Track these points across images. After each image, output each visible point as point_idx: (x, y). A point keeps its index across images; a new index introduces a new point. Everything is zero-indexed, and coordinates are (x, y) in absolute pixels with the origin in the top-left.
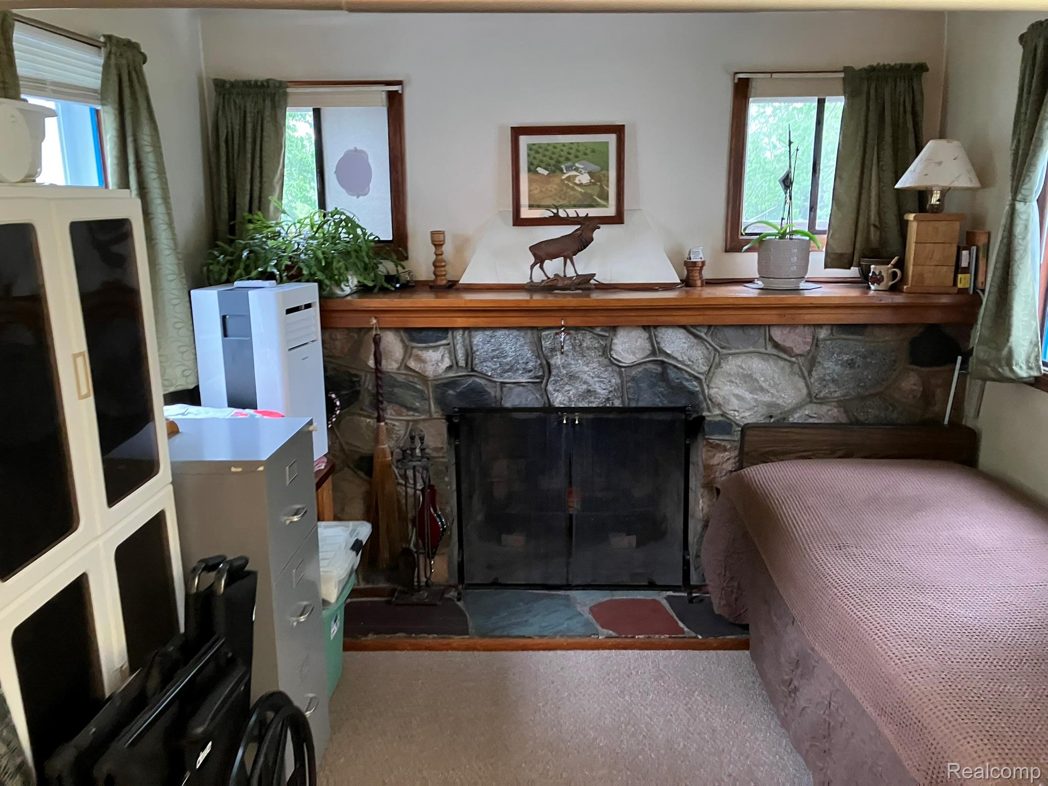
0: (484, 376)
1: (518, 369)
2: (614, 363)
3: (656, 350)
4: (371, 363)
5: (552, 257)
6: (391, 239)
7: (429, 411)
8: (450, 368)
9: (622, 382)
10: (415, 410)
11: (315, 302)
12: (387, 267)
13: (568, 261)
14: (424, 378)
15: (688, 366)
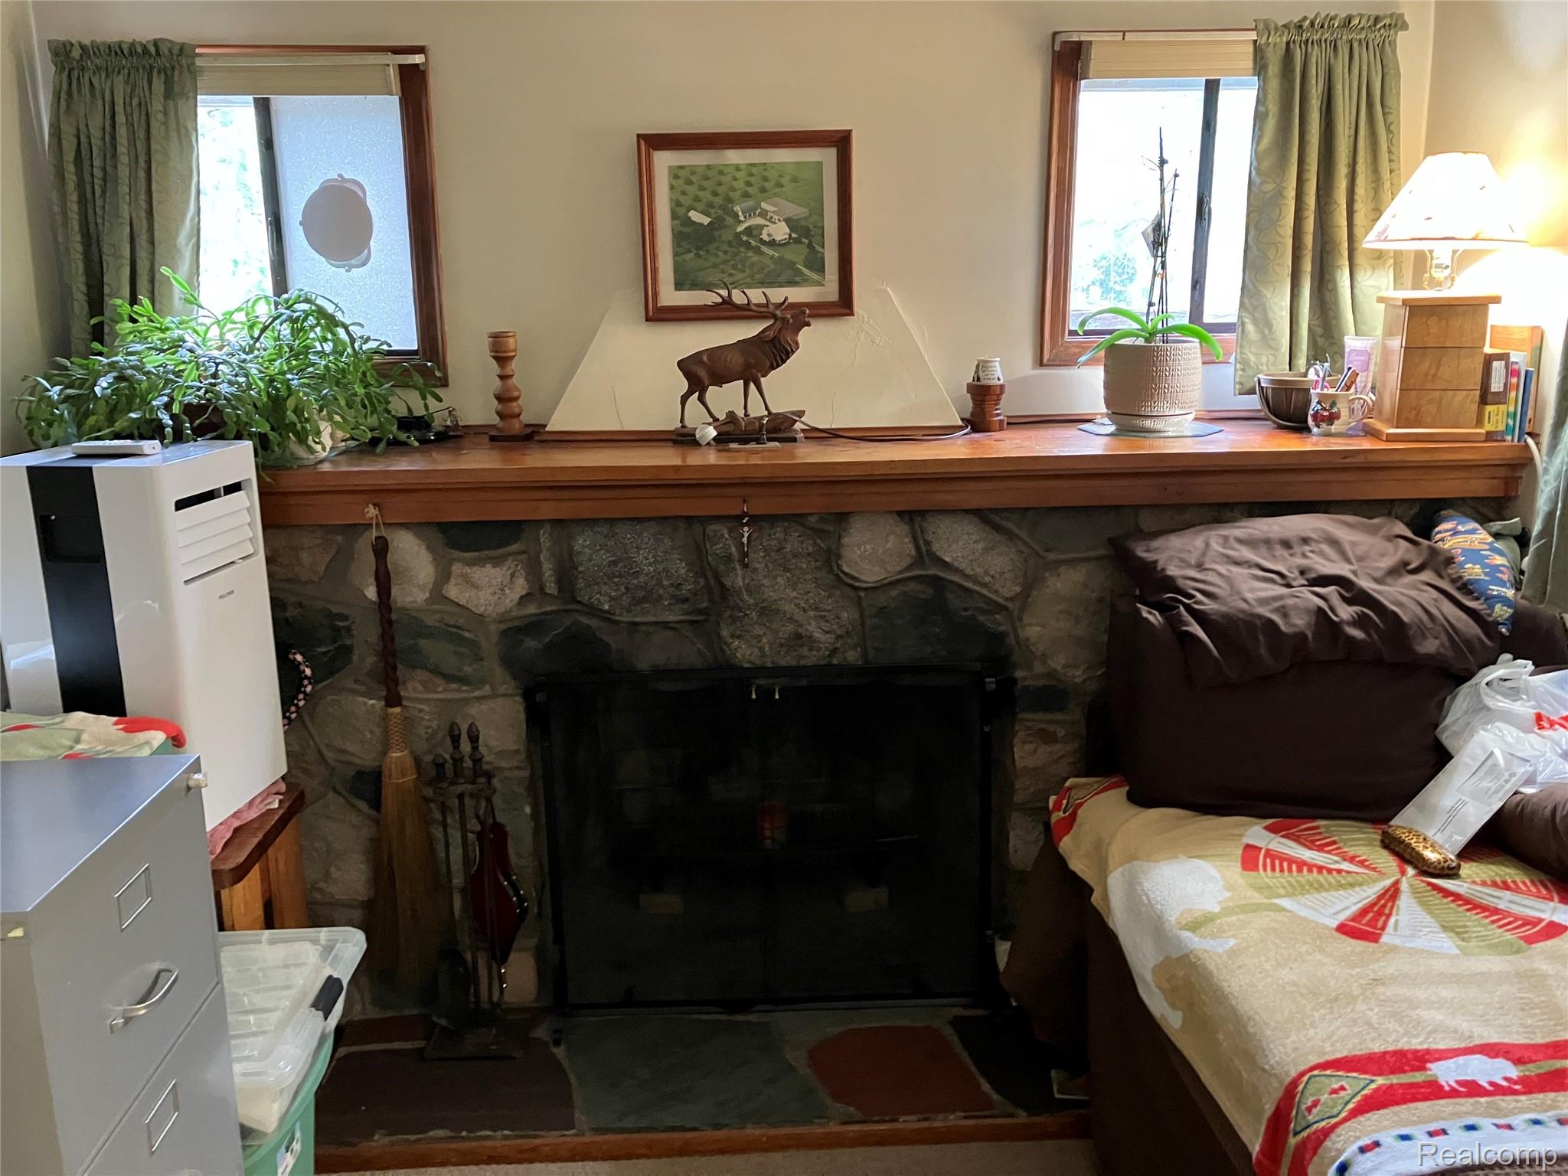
0: (594, 611)
1: (661, 597)
2: (845, 584)
3: (924, 555)
4: (371, 593)
5: (720, 380)
6: (416, 348)
7: (491, 682)
8: (524, 599)
9: (862, 616)
10: (461, 681)
11: (249, 480)
13: (752, 385)
14: (478, 620)
15: (985, 585)
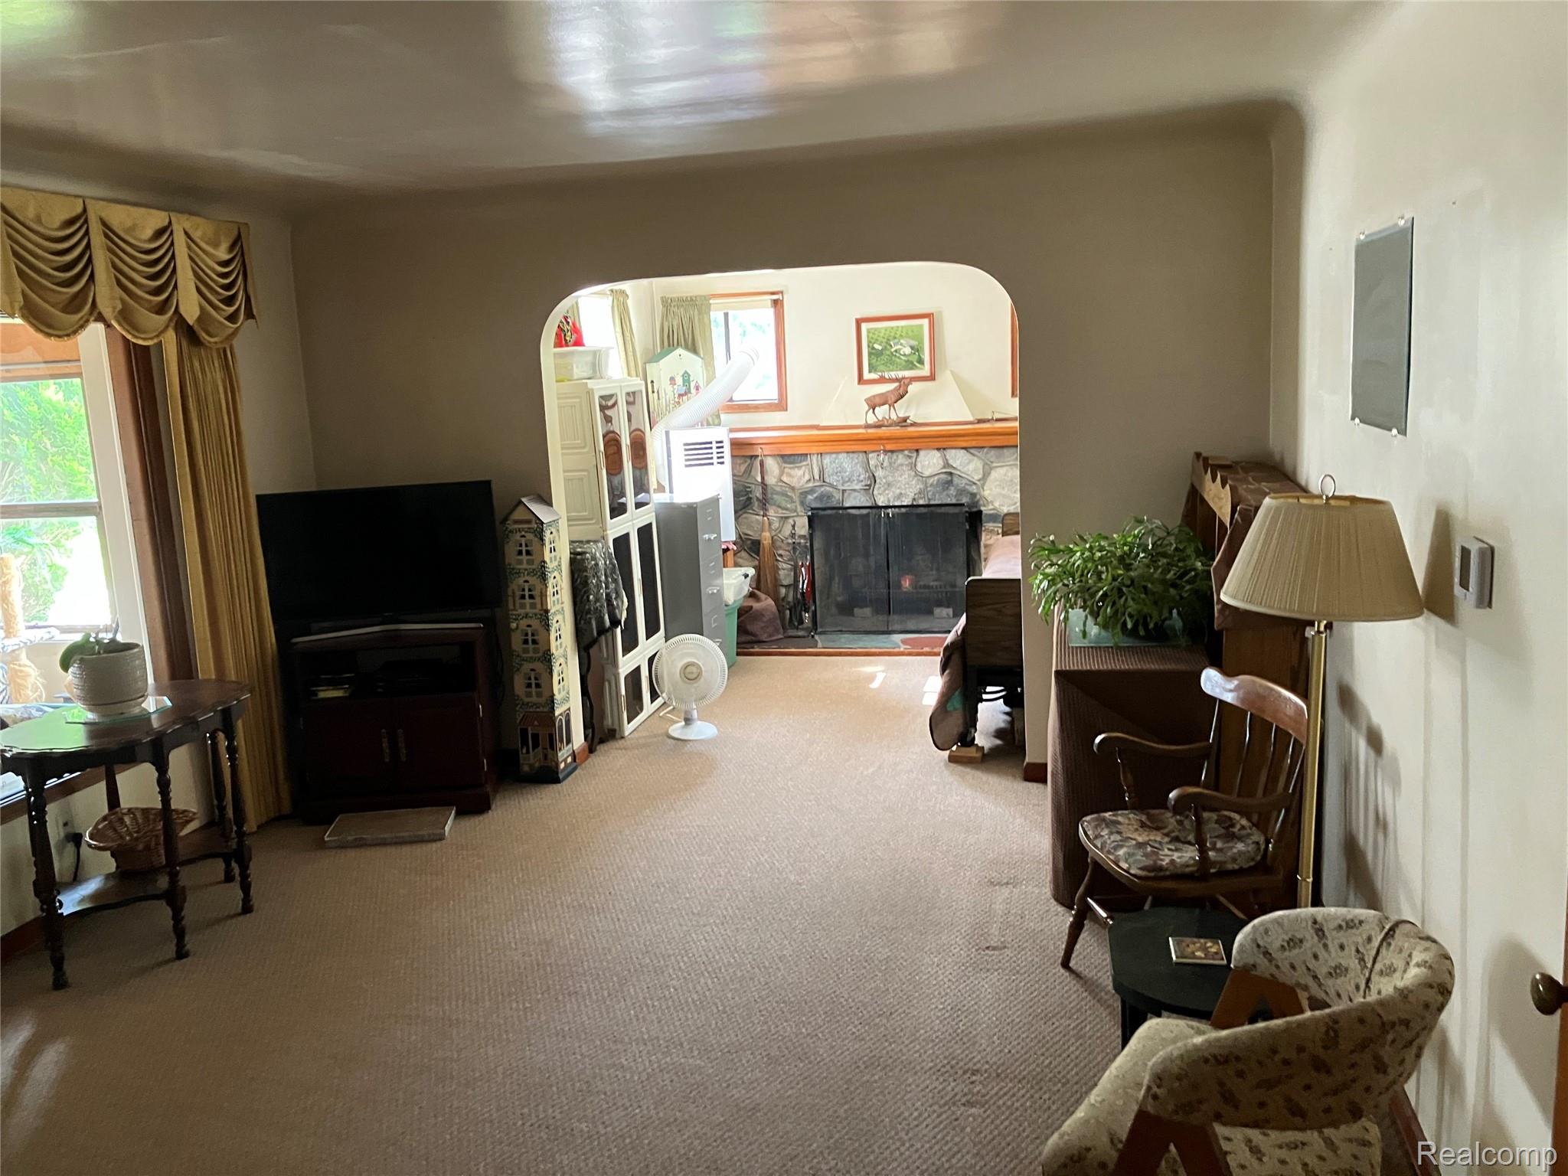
0: (831, 485)
1: (854, 480)
2: (918, 475)
3: (947, 465)
4: (759, 479)
5: (881, 405)
6: (775, 398)
7: (795, 511)
8: (809, 481)
9: (924, 487)
10: (787, 509)
13: (892, 407)
14: (793, 489)
15: (968, 475)
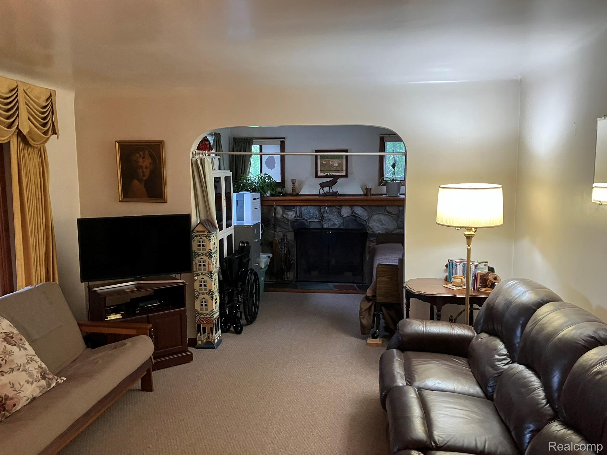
0: (304, 219)
1: (314, 217)
2: (341, 216)
3: (353, 212)
4: (273, 215)
5: (326, 187)
6: (280, 181)
7: (289, 229)
8: (295, 217)
9: (344, 222)
10: (285, 229)
11: (259, 198)
12: (279, 189)
13: (330, 188)
15: (362, 217)
